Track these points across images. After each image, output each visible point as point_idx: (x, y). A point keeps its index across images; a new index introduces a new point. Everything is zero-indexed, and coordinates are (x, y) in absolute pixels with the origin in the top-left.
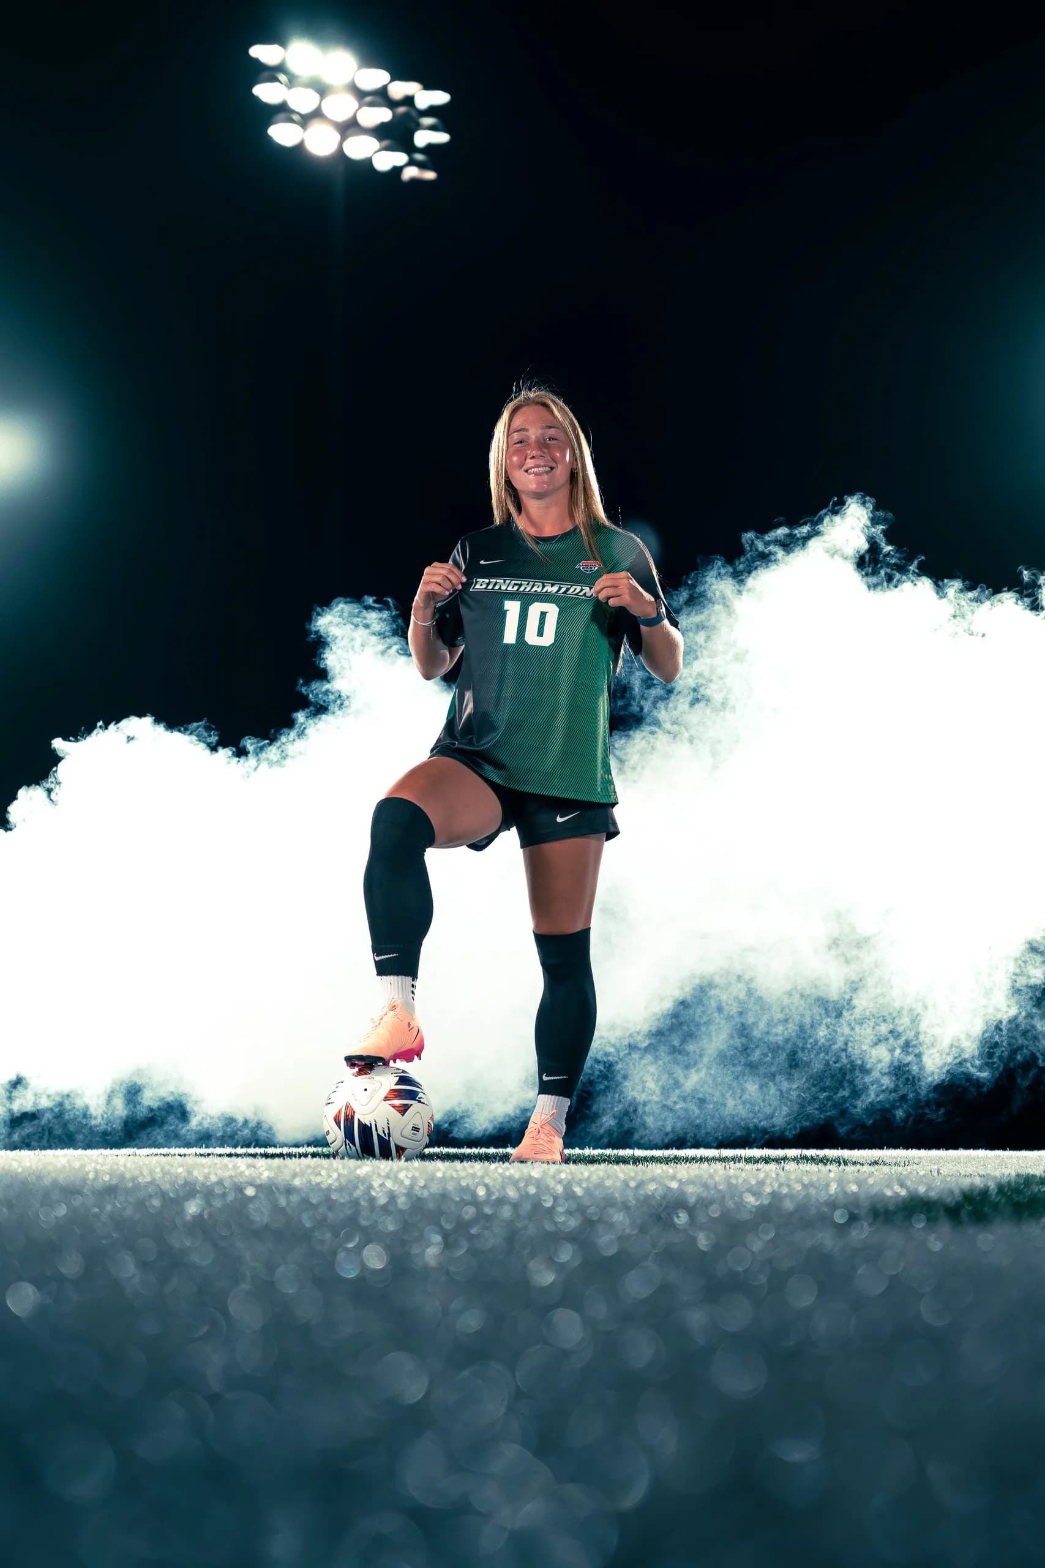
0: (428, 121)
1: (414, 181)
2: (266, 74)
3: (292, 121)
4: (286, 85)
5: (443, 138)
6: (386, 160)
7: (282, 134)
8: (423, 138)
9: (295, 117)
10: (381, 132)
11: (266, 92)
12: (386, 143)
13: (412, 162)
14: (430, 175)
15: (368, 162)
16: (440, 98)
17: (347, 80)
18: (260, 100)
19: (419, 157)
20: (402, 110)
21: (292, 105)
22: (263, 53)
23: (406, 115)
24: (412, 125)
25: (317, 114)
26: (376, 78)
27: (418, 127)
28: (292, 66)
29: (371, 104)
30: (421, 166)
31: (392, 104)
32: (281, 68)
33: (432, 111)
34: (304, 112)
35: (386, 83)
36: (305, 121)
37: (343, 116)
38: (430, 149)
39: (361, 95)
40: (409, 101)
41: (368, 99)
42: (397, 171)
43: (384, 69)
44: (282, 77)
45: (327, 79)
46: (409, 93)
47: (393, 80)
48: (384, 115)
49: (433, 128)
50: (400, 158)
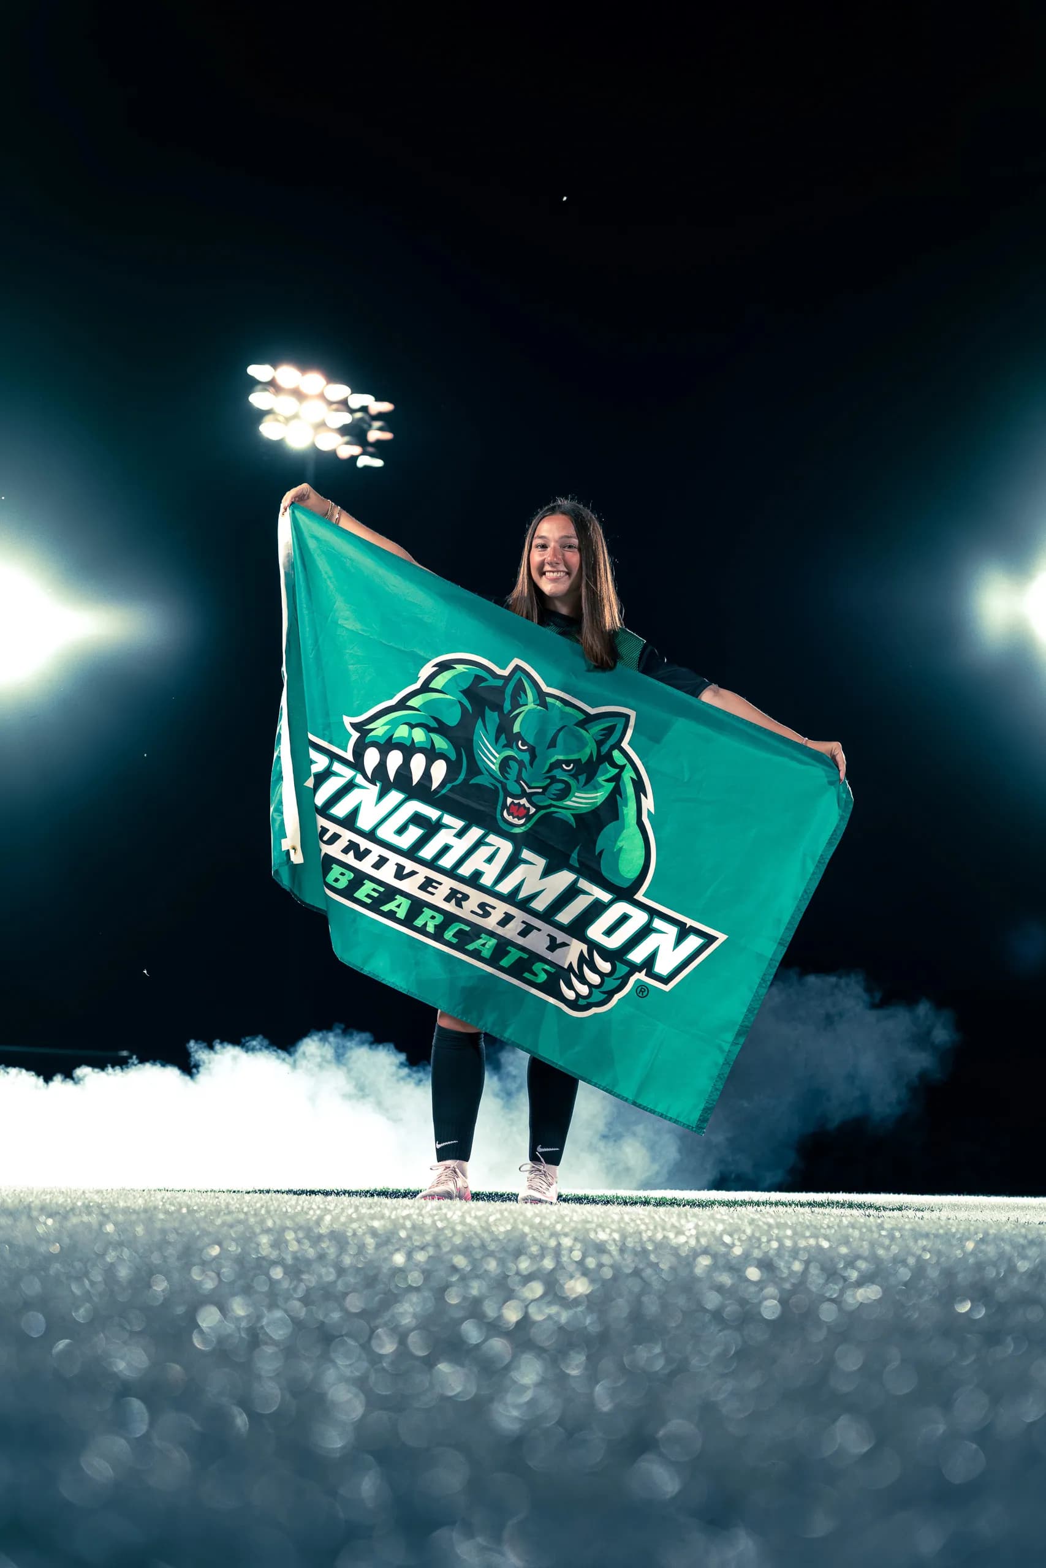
0: (377, 424)
1: (367, 468)
2: (259, 387)
3: (278, 421)
4: (274, 394)
5: (387, 436)
6: (346, 450)
7: (269, 430)
8: (374, 435)
9: (281, 418)
10: (344, 430)
11: (258, 399)
12: (346, 439)
13: (364, 453)
14: (378, 463)
15: (333, 454)
16: (386, 407)
17: (318, 391)
18: (254, 406)
19: (370, 449)
20: (359, 415)
21: (276, 410)
22: (257, 371)
23: (361, 419)
24: (365, 426)
25: (295, 416)
26: (341, 391)
27: (370, 426)
28: (280, 381)
29: (337, 410)
30: (372, 455)
31: (352, 411)
32: (272, 384)
33: (380, 416)
34: (289, 414)
35: (346, 396)
36: (288, 420)
37: (318, 420)
38: (379, 443)
39: (330, 403)
40: (364, 409)
41: (334, 406)
42: (354, 459)
43: (348, 386)
44: (272, 389)
45: (304, 390)
46: (365, 404)
47: (351, 394)
48: (346, 419)
49: (381, 429)
50: (356, 450)
